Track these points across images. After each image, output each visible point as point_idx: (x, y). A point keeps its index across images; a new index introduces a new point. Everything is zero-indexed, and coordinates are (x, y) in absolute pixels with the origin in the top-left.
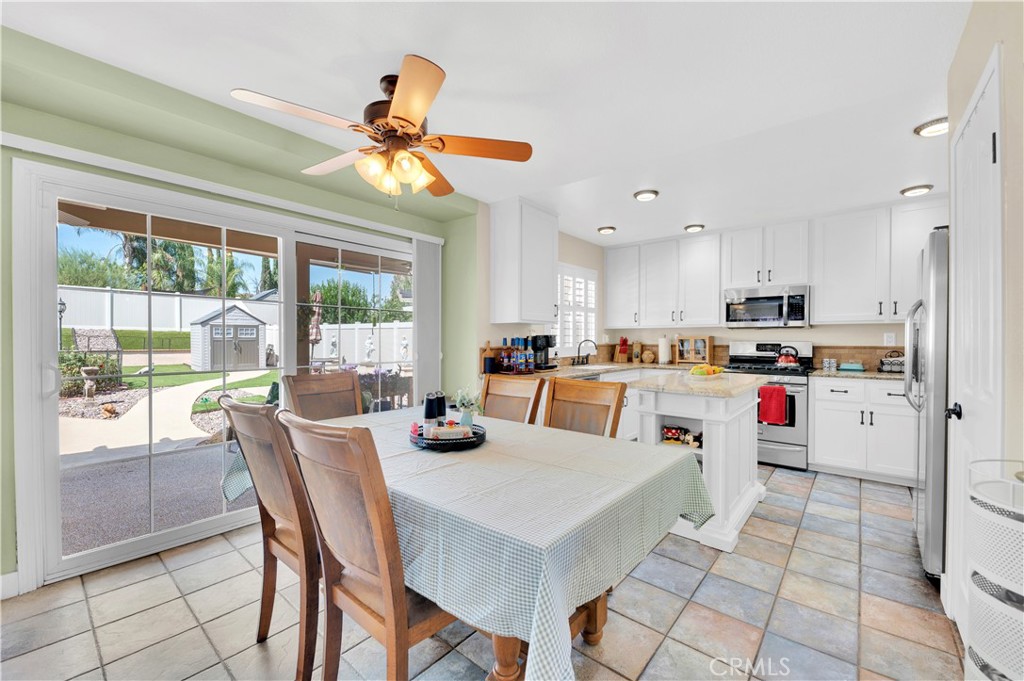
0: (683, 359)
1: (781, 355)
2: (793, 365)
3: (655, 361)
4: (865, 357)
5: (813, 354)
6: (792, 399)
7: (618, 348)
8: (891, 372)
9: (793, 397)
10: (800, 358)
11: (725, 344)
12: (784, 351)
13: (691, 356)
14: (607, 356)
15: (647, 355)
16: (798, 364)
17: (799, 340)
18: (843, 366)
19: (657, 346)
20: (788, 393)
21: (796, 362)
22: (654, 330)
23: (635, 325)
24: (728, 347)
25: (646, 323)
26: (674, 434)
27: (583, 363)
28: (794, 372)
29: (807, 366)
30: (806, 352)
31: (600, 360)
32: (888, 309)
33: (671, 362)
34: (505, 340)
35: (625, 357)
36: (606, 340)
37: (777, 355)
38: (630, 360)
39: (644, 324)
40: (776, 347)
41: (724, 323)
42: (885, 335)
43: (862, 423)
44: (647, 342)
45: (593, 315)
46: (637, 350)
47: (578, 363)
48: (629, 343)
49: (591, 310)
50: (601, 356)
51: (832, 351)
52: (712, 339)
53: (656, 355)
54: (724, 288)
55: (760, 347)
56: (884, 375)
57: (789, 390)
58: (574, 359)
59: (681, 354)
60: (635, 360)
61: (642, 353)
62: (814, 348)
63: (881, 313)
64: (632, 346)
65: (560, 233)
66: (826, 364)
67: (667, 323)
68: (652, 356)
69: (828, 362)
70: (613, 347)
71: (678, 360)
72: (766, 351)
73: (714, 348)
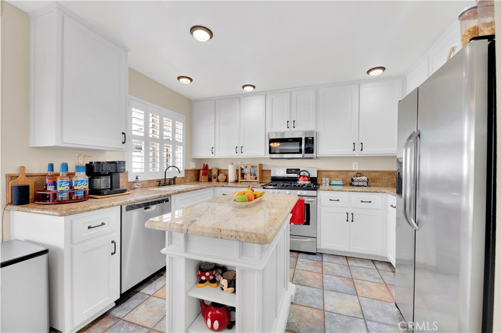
0: (243, 179)
1: (300, 176)
2: (307, 182)
3: (226, 181)
4: (344, 176)
5: (317, 175)
6: (308, 206)
7: (201, 172)
8: (358, 186)
9: (309, 204)
10: (311, 178)
11: (268, 169)
12: (302, 174)
13: (248, 177)
14: (194, 178)
15: (221, 177)
16: (310, 182)
17: (309, 167)
18: (333, 183)
19: (228, 170)
20: (306, 203)
21: (309, 181)
22: (226, 160)
23: (212, 156)
24: (270, 171)
25: (220, 154)
26: (207, 277)
27: (170, 184)
28: (308, 188)
29: (314, 183)
30: (314, 174)
31: (188, 180)
32: (358, 147)
33: (237, 181)
34: (51, 167)
35: (206, 178)
36: (193, 166)
37: (298, 176)
38: (210, 180)
39: (218, 155)
40: (297, 171)
41: (268, 156)
42: (353, 163)
43: (347, 221)
44: (222, 167)
45: (182, 147)
46: (214, 173)
47: (165, 185)
48: (210, 168)
49: (180, 144)
50: (189, 178)
51: (327, 173)
52: (261, 165)
53: (227, 176)
54: (268, 131)
55: (289, 171)
56: (356, 189)
57: (307, 200)
58: (159, 181)
59: (243, 175)
60: (213, 180)
61: (218, 175)
62: (318, 171)
63: (354, 150)
64: (211, 170)
65: (131, 70)
66: (324, 182)
67: (232, 154)
68: (225, 177)
69: (325, 181)
70: (199, 171)
71: (240, 180)
72: (291, 173)
73: (262, 171)
